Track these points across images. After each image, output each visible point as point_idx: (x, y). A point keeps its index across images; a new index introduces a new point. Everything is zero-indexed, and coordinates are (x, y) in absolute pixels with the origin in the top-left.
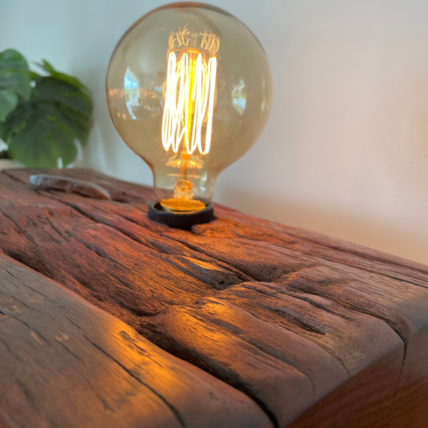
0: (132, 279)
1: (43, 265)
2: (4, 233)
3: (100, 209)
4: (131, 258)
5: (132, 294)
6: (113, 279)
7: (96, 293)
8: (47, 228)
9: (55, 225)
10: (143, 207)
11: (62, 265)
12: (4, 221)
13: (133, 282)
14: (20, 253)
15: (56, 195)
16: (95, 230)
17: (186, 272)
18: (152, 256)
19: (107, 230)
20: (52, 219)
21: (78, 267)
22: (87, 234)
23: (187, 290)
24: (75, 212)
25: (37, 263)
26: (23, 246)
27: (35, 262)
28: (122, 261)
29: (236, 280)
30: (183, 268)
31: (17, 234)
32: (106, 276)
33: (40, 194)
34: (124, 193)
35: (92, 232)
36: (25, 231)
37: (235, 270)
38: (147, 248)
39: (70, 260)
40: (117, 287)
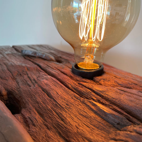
0: (65, 116)
1: (22, 99)
2: (6, 80)
3: (50, 67)
4: (64, 100)
5: (65, 128)
6: (55, 114)
7: (46, 123)
8: (26, 77)
9: (29, 75)
10: (69, 65)
11: (30, 101)
12: (7, 73)
13: (66, 118)
14: (12, 91)
15: (31, 58)
16: (47, 80)
17: (95, 113)
18: (75, 99)
19: (53, 79)
20: (28, 72)
21: (38, 103)
22: (43, 83)
23: (98, 128)
24: (39, 68)
25: (19, 97)
26: (14, 87)
27: (18, 96)
28: (60, 101)
29: (127, 123)
30: (94, 110)
31: (12, 80)
32: (51, 112)
33: (25, 58)
34: (60, 57)
35: (46, 81)
36: (16, 79)
37: (125, 113)
38: (72, 92)
39: (34, 98)
40: (57, 121)
